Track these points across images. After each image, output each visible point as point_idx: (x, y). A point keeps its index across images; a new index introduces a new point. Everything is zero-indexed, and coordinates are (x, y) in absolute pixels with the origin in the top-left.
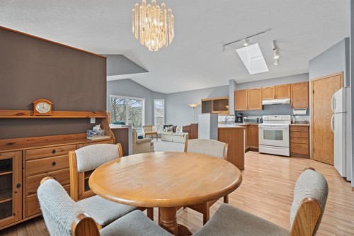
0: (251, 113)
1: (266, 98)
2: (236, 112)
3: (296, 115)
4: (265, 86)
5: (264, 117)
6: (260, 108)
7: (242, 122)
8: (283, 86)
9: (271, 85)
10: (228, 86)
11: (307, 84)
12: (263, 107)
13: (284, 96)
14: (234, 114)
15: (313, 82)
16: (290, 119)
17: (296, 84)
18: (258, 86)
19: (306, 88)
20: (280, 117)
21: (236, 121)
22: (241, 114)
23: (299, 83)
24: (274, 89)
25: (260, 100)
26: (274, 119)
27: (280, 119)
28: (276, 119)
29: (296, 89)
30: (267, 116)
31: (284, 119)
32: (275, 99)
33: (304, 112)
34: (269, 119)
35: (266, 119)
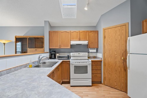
0: (62, 50)
1: (73, 39)
2: (50, 49)
3: (91, 52)
4: (72, 30)
5: (71, 54)
6: (69, 47)
7: (55, 58)
8: (84, 32)
9: (77, 30)
10: (43, 27)
11: (97, 32)
12: (72, 46)
13: (85, 40)
14: (48, 51)
15: (104, 30)
16: (87, 55)
17: (91, 31)
18: (68, 30)
19: (97, 35)
20: (82, 54)
21: (51, 58)
22: (55, 52)
23: (93, 31)
24: (78, 33)
25: (70, 41)
26: (78, 55)
27: (82, 55)
28: (80, 55)
29: (92, 34)
30: (73, 53)
31: (84, 55)
32: (79, 40)
33: (95, 51)
34: (75, 55)
35: (73, 55)
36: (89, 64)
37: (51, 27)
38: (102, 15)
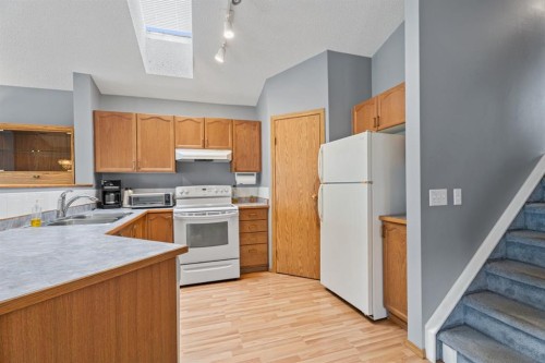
0: (145, 179)
1: (185, 144)
2: (98, 176)
3: (242, 185)
4: (182, 114)
5: (178, 190)
6: (171, 169)
7: (118, 203)
8: (218, 122)
9: (197, 115)
10: (69, 93)
11: (258, 125)
12: (180, 166)
13: (221, 146)
15: (274, 121)
16: (230, 193)
17: (241, 123)
18: (166, 112)
19: (256, 133)
20: (213, 190)
21: (101, 205)
22: (117, 183)
23: (247, 122)
24: (202, 125)
25: (172, 147)
26: (202, 194)
27: (212, 194)
28: (206, 193)
29: (243, 132)
30: (185, 188)
31: (219, 194)
32: (204, 147)
33: (252, 180)
34: (189, 195)
35: (184, 195)
36: (232, 217)
37: (100, 95)
38: (269, 81)
